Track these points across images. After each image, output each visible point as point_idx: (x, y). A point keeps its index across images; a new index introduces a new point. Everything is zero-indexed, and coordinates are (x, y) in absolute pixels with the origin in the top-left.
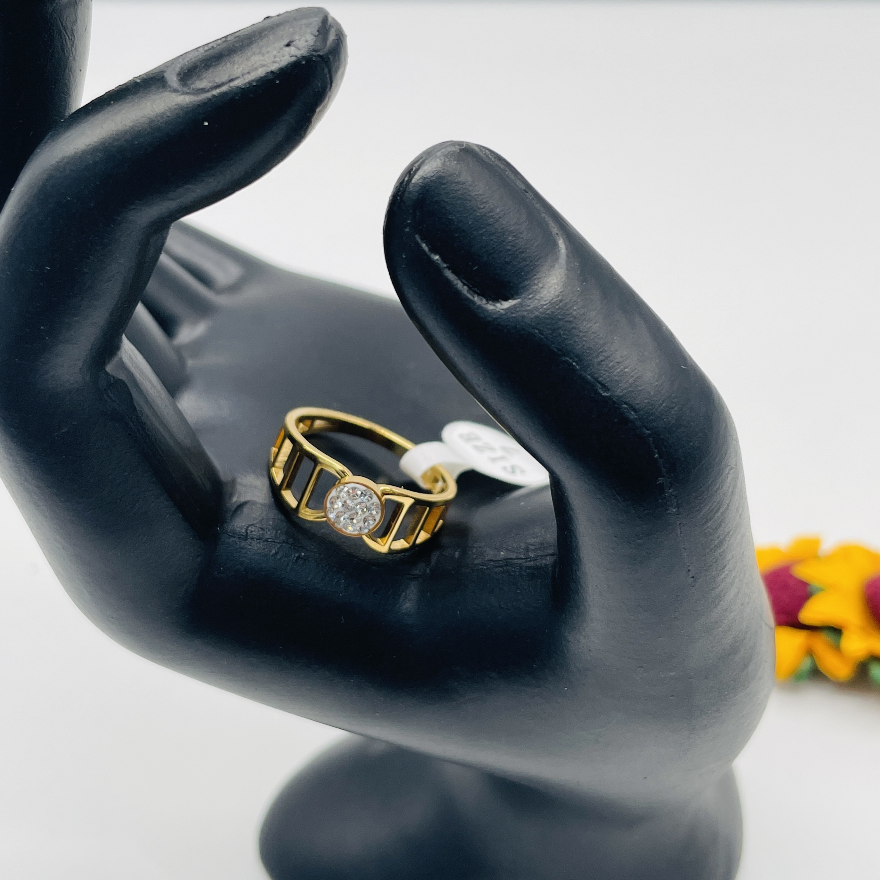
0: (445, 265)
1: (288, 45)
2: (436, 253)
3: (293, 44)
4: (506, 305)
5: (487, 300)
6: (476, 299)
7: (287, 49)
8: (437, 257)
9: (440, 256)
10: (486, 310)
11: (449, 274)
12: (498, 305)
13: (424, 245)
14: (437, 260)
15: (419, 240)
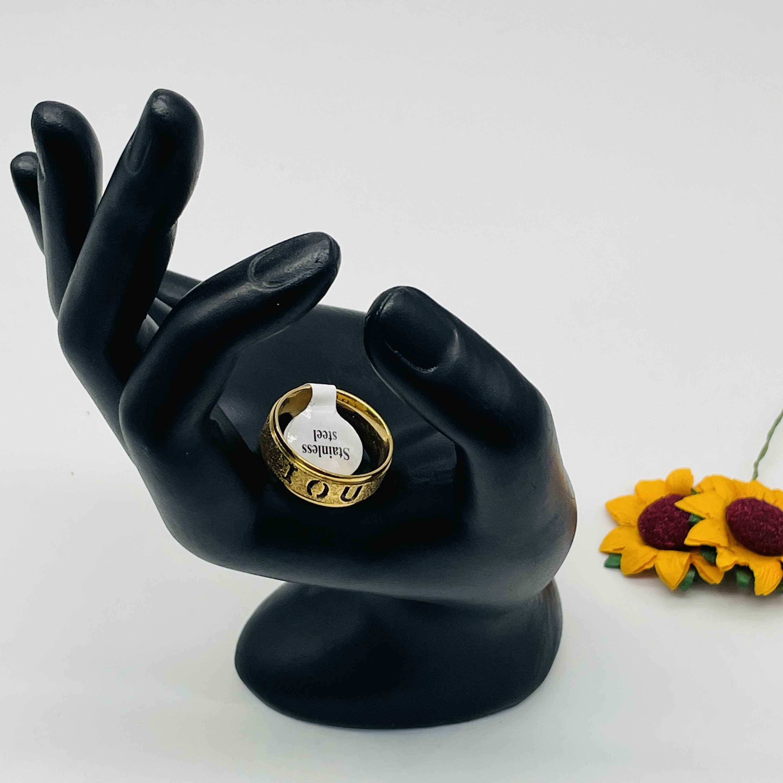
0: (401, 355)
1: (317, 262)
2: (396, 350)
3: (319, 261)
4: (433, 370)
5: (423, 368)
6: (418, 369)
7: (316, 264)
8: (397, 352)
9: (399, 351)
10: (423, 373)
11: (404, 359)
12: (429, 370)
13: (389, 346)
14: (397, 353)
15: (387, 344)
